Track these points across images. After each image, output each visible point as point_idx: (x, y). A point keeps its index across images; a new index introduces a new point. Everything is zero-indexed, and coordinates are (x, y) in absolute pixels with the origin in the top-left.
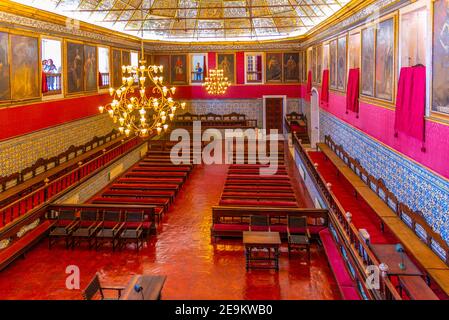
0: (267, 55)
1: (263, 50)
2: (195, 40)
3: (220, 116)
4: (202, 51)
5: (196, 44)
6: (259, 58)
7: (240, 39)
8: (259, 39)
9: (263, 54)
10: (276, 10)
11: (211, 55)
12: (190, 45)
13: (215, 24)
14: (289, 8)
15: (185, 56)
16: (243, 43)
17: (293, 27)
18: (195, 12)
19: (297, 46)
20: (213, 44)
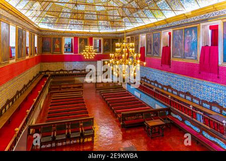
0: (104, 39)
1: (102, 37)
2: (67, 30)
3: (79, 71)
4: (70, 36)
5: (67, 32)
6: (100, 41)
7: (91, 31)
8: (100, 31)
9: (102, 39)
10: (112, 18)
11: (76, 38)
12: (64, 32)
13: (79, 22)
14: (119, 17)
15: (61, 38)
16: (92, 33)
17: (120, 27)
18: (69, 15)
19: (117, 35)
20: (77, 33)
